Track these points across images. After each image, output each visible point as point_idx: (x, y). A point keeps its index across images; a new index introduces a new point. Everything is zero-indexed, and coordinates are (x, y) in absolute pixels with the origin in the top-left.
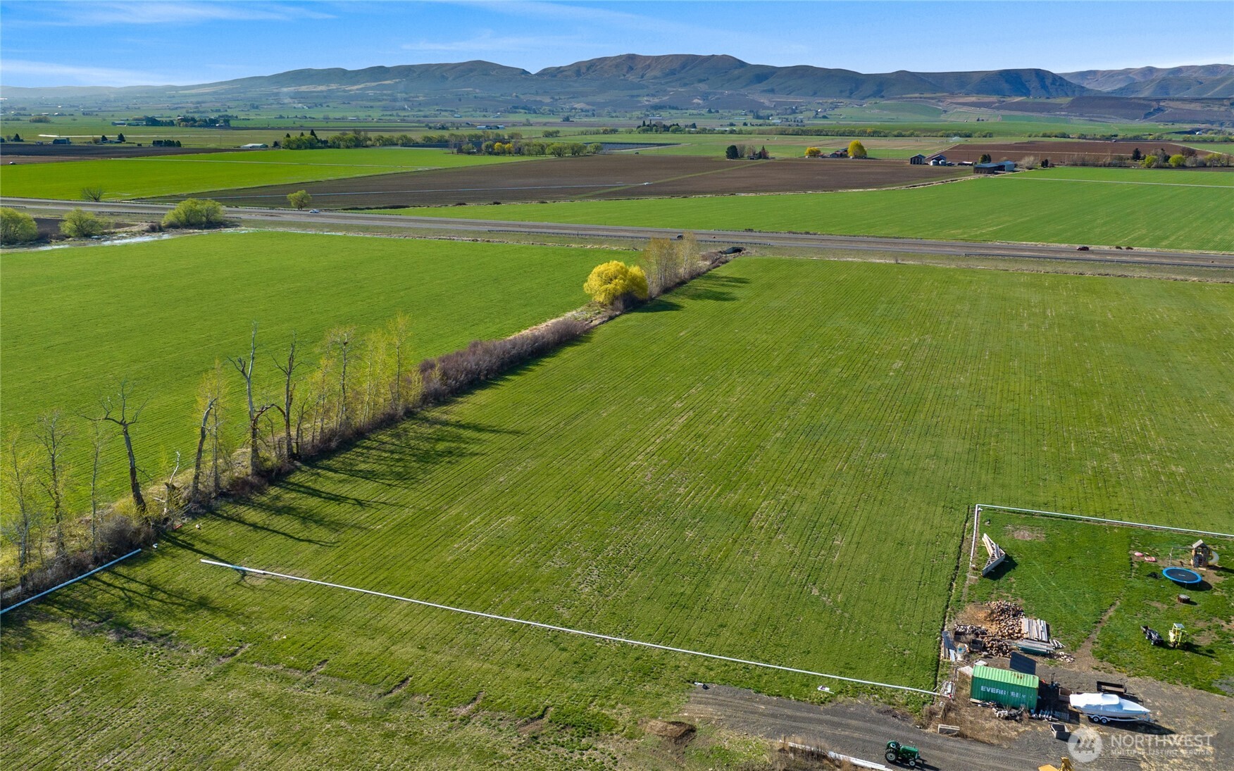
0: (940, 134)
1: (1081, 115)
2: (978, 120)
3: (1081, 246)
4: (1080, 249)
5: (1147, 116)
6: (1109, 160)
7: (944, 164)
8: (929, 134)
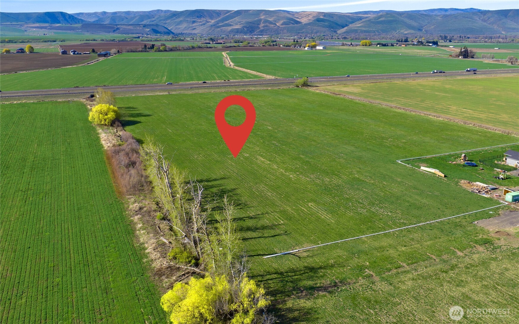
0: (41, 41)
1: (88, 31)
2: (44, 34)
3: (203, 81)
4: (203, 83)
5: (114, 31)
6: (141, 49)
7: (78, 54)
8: (36, 41)
